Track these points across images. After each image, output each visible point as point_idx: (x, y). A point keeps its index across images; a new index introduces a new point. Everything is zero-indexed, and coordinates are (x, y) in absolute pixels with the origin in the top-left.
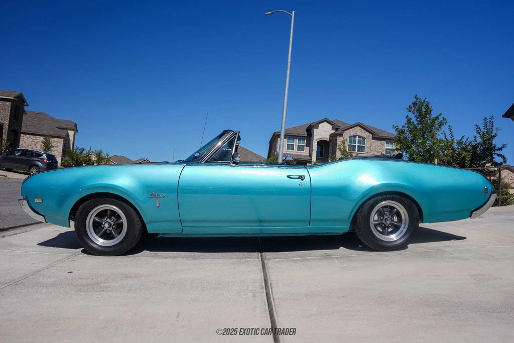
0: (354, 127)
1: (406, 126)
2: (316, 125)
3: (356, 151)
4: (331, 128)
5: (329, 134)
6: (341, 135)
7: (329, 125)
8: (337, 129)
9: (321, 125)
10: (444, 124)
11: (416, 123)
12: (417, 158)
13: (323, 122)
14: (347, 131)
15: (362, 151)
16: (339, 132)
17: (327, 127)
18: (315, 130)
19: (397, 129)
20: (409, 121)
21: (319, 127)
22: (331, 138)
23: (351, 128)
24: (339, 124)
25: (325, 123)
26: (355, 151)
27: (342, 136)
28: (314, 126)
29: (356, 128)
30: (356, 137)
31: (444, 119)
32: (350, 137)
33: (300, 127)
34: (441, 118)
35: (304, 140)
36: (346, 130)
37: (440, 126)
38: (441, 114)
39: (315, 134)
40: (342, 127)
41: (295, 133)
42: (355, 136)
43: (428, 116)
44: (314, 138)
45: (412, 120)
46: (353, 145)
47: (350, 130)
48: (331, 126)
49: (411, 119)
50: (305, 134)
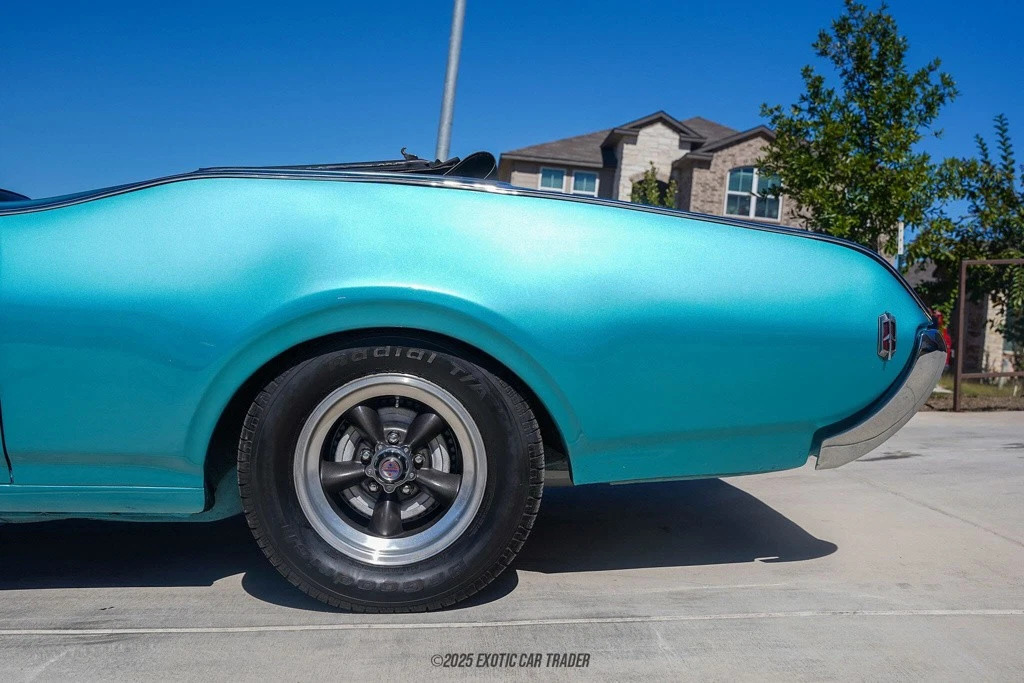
0: (746, 139)
1: (805, 105)
2: (630, 134)
3: (752, 216)
4: (677, 143)
5: (670, 163)
6: (705, 164)
7: (668, 132)
8: (695, 146)
9: (645, 135)
10: (947, 99)
11: (840, 94)
12: (836, 220)
13: (650, 123)
14: (725, 151)
15: (770, 216)
16: (700, 154)
17: (662, 140)
18: (627, 149)
19: (776, 118)
20: (816, 90)
21: (640, 138)
22: (676, 174)
23: (739, 142)
24: (703, 132)
25: (659, 128)
26: (748, 214)
27: (708, 168)
28: (622, 136)
29: (751, 142)
30: (752, 171)
31: (947, 83)
32: (734, 171)
33: (582, 140)
34: (935, 79)
35: (592, 179)
36: (721, 148)
37: (930, 108)
38: (937, 62)
39: (624, 161)
40: (711, 139)
41: (564, 157)
42: (749, 169)
43: (890, 70)
44: (623, 173)
45: (825, 87)
46: (743, 198)
47: (735, 150)
48: (676, 137)
49: (820, 80)
50: (598, 160)
